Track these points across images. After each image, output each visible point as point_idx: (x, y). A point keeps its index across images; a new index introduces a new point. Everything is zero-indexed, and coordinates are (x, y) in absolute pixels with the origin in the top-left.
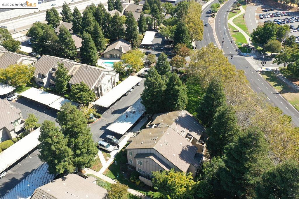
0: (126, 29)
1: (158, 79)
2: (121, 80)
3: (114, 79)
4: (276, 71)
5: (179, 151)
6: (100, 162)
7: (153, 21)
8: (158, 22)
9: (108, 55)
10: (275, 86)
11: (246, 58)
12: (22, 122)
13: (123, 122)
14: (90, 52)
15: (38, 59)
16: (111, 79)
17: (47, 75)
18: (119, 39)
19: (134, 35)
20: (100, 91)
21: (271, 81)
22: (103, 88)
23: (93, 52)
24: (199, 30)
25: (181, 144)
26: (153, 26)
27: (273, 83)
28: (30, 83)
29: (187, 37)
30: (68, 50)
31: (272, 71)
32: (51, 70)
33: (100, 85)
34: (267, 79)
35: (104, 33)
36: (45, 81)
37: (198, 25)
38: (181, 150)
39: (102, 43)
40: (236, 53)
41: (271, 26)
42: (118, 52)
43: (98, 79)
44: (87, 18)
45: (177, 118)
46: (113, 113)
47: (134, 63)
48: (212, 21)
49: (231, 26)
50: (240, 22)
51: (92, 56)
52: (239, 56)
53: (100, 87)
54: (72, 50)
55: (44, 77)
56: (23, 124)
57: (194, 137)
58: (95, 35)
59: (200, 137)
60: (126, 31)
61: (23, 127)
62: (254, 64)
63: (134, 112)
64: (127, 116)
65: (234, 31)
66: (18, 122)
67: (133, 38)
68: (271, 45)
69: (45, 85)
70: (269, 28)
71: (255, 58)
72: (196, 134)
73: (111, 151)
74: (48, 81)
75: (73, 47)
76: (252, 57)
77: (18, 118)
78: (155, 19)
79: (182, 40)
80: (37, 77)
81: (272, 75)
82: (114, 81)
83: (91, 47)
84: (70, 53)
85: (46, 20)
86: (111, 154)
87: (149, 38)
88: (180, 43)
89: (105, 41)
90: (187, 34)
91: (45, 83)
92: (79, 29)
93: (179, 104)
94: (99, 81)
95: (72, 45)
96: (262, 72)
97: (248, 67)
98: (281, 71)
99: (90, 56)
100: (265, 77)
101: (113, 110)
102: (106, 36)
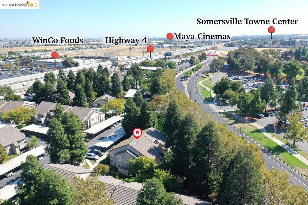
0: (112, 85)
1: (133, 106)
2: (106, 119)
3: (101, 117)
4: (232, 112)
5: (148, 149)
6: (88, 166)
7: (135, 82)
8: (139, 83)
9: (96, 104)
10: (230, 120)
11: (209, 105)
12: (25, 142)
13: (107, 141)
14: (81, 99)
15: (37, 106)
16: (98, 116)
17: (45, 115)
18: (105, 94)
19: (119, 90)
20: (89, 125)
21: (227, 117)
22: (92, 123)
23: (84, 99)
24: (171, 85)
25: (150, 145)
26: (136, 86)
27: (228, 119)
28: (30, 121)
29: (161, 89)
30: (63, 98)
31: (229, 112)
32: (48, 111)
33: (89, 119)
34: (224, 117)
35: (94, 88)
36: (43, 120)
37: (170, 81)
38: (149, 148)
39: (92, 95)
40: (202, 102)
41: (225, 81)
42: (105, 101)
43: (88, 115)
44: (80, 77)
45: (148, 131)
46: (99, 139)
47: (118, 106)
48: (185, 84)
49: (201, 86)
50: (208, 83)
51: (83, 102)
52: (204, 104)
53: (90, 121)
54: (67, 98)
55: (42, 116)
56: (26, 144)
57: (160, 143)
58: (86, 88)
59: (165, 143)
60: (112, 87)
61: (26, 146)
62: (215, 108)
63: (116, 136)
64: (110, 138)
65: (202, 89)
66: (22, 143)
67: (118, 92)
68: (227, 94)
69: (42, 123)
70: (225, 82)
71: (216, 105)
72: (162, 141)
73: (97, 159)
74: (46, 120)
75: (67, 96)
76: (214, 104)
77: (23, 139)
78: (136, 81)
79: (157, 92)
80: (36, 117)
81: (228, 114)
82: (101, 119)
83: (83, 96)
84: (65, 100)
85: (44, 81)
86: (97, 161)
87: (131, 93)
88: (156, 94)
89: (94, 94)
90: (161, 87)
91: (43, 122)
92: (72, 87)
93: (150, 125)
94: (89, 117)
95: (67, 95)
96: (221, 113)
97: (210, 110)
98: (235, 111)
99: (81, 102)
100: (223, 115)
101: (99, 138)
102: (95, 91)
